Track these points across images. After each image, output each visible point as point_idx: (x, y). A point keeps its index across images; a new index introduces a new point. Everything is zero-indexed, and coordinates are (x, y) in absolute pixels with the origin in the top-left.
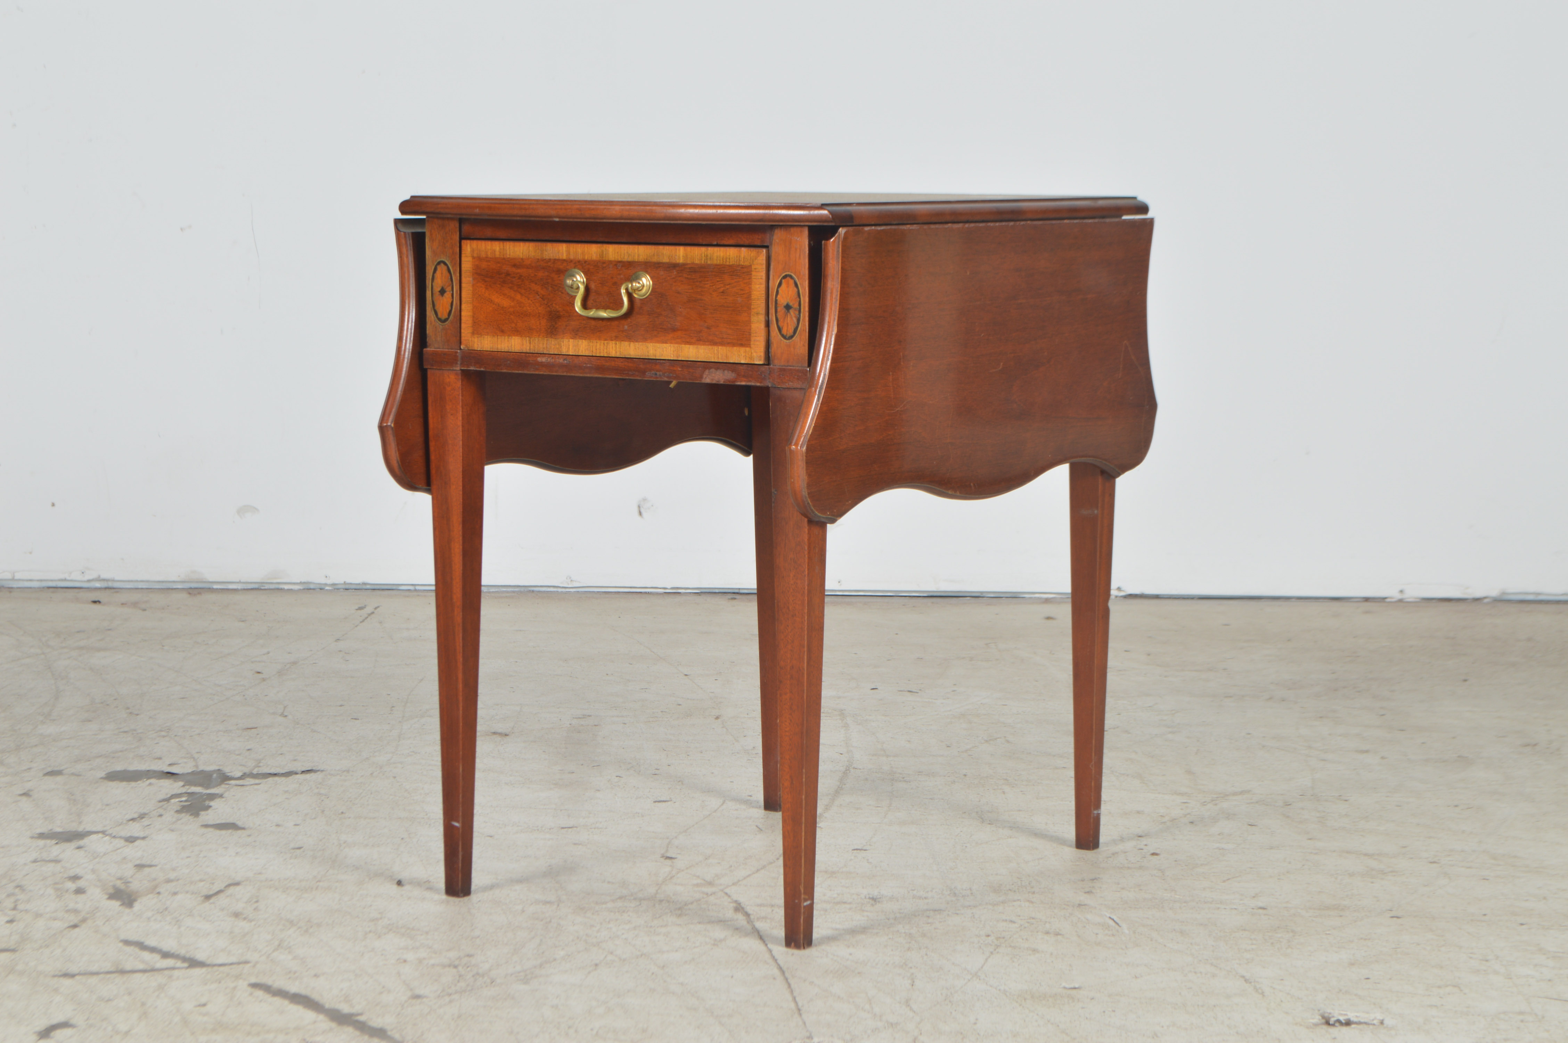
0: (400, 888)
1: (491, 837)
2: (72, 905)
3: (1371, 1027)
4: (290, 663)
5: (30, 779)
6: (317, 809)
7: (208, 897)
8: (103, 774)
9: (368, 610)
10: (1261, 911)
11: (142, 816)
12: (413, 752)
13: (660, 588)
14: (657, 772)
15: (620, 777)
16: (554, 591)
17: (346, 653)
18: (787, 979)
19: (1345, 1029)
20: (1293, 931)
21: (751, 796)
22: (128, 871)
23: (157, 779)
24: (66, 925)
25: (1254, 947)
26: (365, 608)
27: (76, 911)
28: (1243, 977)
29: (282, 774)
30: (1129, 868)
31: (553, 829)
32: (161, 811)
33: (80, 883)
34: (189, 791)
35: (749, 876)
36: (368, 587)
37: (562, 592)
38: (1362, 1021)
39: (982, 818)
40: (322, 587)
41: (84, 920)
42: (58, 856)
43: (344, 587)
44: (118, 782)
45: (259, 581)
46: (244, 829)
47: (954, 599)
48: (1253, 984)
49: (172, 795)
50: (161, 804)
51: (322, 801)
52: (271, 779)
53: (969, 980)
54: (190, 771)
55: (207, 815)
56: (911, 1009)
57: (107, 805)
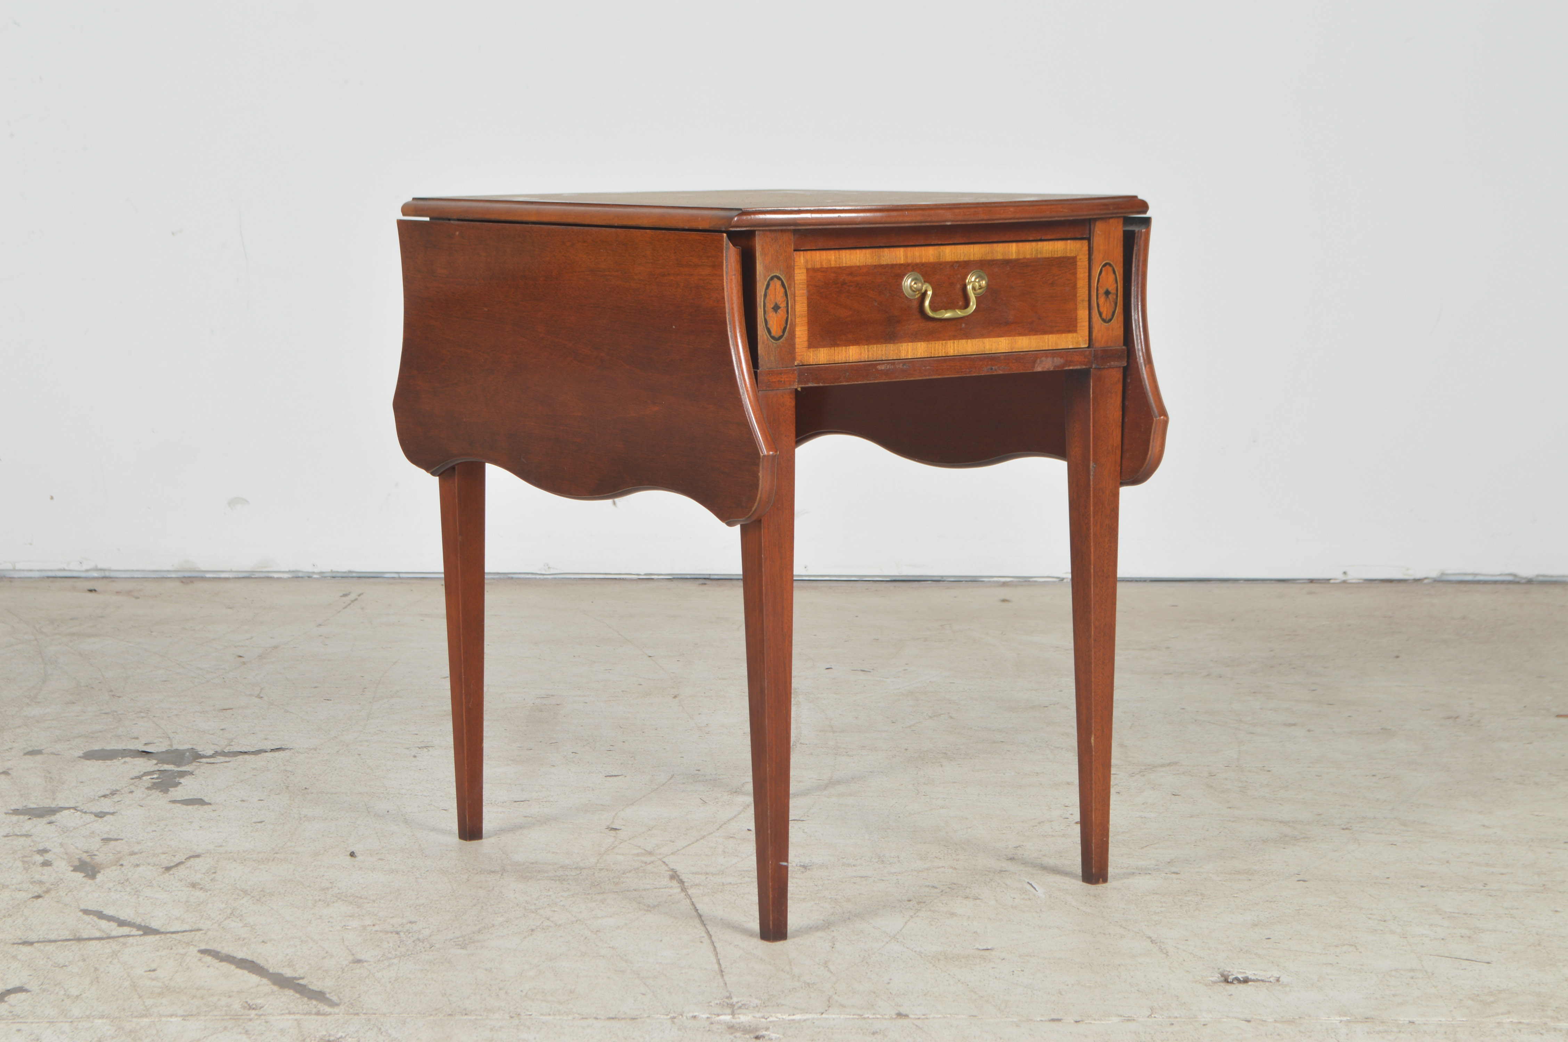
0: (353, 859)
1: (446, 810)
2: (37, 877)
3: (1267, 984)
4: (272, 647)
5: (10, 759)
6: (282, 785)
7: (168, 869)
8: (81, 753)
9: (352, 596)
10: (1174, 876)
11: (113, 793)
12: (380, 731)
13: (634, 574)
14: (612, 748)
15: (575, 753)
16: (532, 578)
17: (326, 638)
18: (713, 943)
19: (1242, 987)
20: (1202, 894)
21: (699, 770)
22: (95, 844)
23: (132, 758)
24: (30, 895)
25: (1163, 909)
26: (349, 595)
27: (41, 882)
28: (1150, 938)
29: (252, 752)
30: (1053, 836)
31: (505, 802)
32: (132, 788)
33: (48, 857)
34: (162, 769)
35: (689, 845)
36: (354, 575)
37: (540, 578)
38: (1260, 978)
39: (917, 790)
40: (311, 575)
41: (47, 891)
42: (29, 831)
43: (331, 575)
44: (95, 761)
45: (249, 569)
46: (210, 804)
47: (916, 583)
48: (1158, 944)
49: (145, 773)
50: (133, 781)
51: (288, 777)
52: (240, 757)
53: (887, 943)
54: (164, 750)
55: (176, 791)
56: (829, 970)
57: (82, 782)
